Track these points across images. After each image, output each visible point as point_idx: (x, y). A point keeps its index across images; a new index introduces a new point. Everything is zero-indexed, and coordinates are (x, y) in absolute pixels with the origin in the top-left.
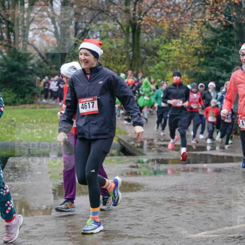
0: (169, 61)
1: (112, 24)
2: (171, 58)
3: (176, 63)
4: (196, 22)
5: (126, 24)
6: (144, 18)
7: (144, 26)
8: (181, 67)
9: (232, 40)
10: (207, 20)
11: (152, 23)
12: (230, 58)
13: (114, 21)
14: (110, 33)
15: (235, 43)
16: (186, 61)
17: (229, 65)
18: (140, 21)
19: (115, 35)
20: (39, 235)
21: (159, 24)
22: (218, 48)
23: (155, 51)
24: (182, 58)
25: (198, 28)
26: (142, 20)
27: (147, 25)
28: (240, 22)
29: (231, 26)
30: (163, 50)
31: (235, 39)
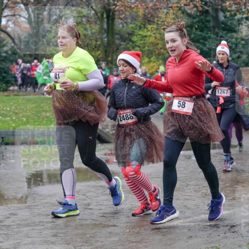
0: (144, 47)
1: (87, 10)
2: (146, 44)
3: (151, 49)
4: (171, 7)
5: (100, 9)
6: (118, 4)
7: (119, 12)
8: (157, 53)
9: (208, 26)
10: (182, 5)
11: (127, 9)
12: (207, 44)
13: (88, 7)
14: (84, 19)
15: (212, 29)
16: (161, 47)
17: (206, 51)
18: (114, 7)
19: (89, 21)
20: (12, 224)
21: (134, 10)
22: (194, 34)
23: (130, 36)
24: (157, 44)
25: (174, 14)
26: (116, 5)
27: (122, 10)
28: (216, 7)
29: (207, 12)
30: (138, 36)
31: (212, 24)
